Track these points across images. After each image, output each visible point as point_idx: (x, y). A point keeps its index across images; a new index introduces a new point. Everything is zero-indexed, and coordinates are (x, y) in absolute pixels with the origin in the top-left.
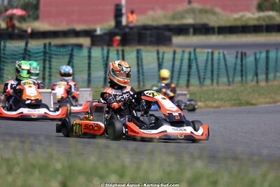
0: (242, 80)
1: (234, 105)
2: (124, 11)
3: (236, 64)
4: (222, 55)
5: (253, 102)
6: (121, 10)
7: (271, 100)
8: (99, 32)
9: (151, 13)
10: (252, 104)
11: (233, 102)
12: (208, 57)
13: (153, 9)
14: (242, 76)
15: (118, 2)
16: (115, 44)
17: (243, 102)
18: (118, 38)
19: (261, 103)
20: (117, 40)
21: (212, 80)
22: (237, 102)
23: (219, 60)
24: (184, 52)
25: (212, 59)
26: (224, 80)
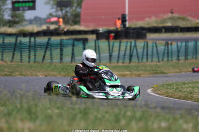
0: (168, 59)
1: (151, 74)
2: (127, 18)
3: (165, 49)
4: (154, 44)
5: (166, 72)
6: (125, 18)
7: (179, 71)
8: (101, 31)
9: (147, 20)
10: (164, 73)
11: (151, 72)
12: (144, 45)
13: (150, 17)
14: (168, 56)
15: (123, 13)
16: (111, 38)
17: (158, 71)
18: (113, 34)
19: (171, 73)
20: (112, 36)
21: (147, 59)
22: (154, 72)
23: (153, 47)
24: (127, 42)
25: (147, 46)
26: (155, 59)
